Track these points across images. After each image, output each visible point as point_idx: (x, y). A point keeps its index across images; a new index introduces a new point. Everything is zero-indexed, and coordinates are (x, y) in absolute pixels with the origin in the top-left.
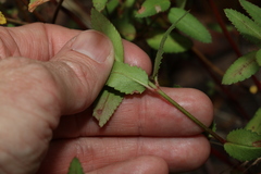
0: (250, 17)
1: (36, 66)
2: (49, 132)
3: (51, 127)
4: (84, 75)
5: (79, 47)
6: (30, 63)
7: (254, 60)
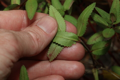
0: (100, 15)
1: (8, 33)
2: (12, 64)
3: (13, 62)
4: (38, 40)
5: (41, 24)
6: (5, 32)
7: (102, 35)
